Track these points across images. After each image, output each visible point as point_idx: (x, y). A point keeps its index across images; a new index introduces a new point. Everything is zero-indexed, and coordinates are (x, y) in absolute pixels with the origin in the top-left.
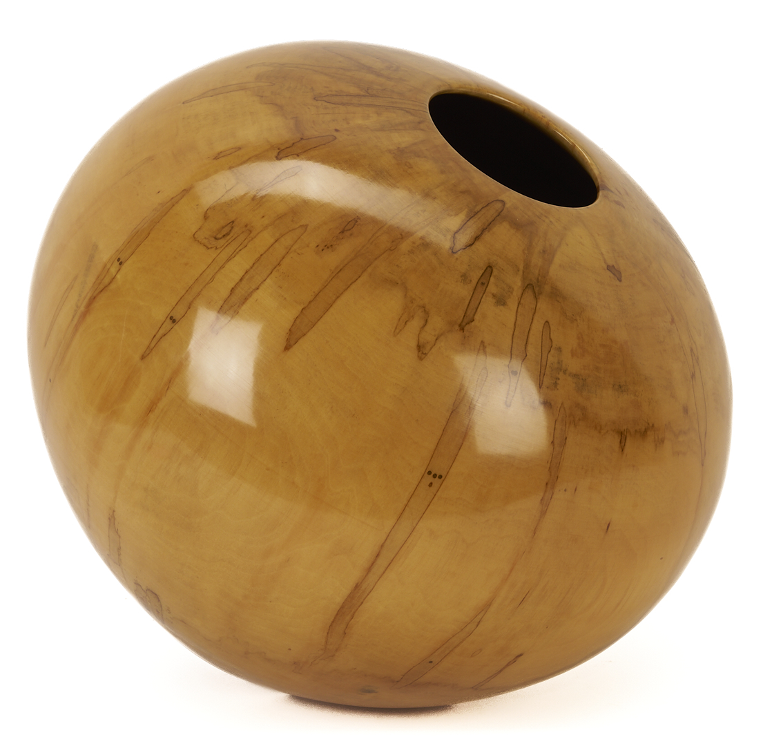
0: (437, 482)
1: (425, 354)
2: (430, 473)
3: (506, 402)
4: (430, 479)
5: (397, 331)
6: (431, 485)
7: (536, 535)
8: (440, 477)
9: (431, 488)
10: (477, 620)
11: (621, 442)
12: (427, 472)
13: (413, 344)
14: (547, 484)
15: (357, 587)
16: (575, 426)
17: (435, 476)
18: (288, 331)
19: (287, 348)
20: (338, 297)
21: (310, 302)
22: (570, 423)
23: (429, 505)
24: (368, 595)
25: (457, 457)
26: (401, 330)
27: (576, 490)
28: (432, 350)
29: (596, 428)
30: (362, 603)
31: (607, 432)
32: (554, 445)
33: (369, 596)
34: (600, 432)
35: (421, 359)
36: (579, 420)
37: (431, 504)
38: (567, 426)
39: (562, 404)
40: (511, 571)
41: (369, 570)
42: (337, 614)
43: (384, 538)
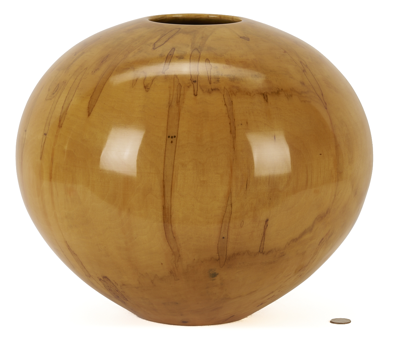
0: (174, 139)
1: (149, 88)
2: (169, 137)
3: (194, 94)
4: (170, 139)
5: (133, 85)
6: (172, 142)
7: (235, 149)
8: (175, 137)
9: (173, 143)
10: (229, 203)
11: (264, 98)
12: (167, 137)
13: (142, 87)
14: (230, 124)
15: (164, 208)
16: (235, 95)
17: (172, 137)
18: (87, 108)
19: (89, 115)
20: (104, 85)
21: (93, 93)
22: (232, 95)
23: (175, 152)
24: (171, 209)
25: (179, 125)
26: (135, 84)
27: (247, 123)
28: (152, 86)
29: (247, 94)
30: (171, 216)
31: (254, 95)
32: (226, 106)
33: (172, 211)
34: (250, 95)
35: (147, 91)
36: (236, 92)
37: (176, 151)
38: (231, 96)
39: (224, 87)
40: (232, 171)
41: (164, 195)
42: (165, 228)
43: (163, 177)
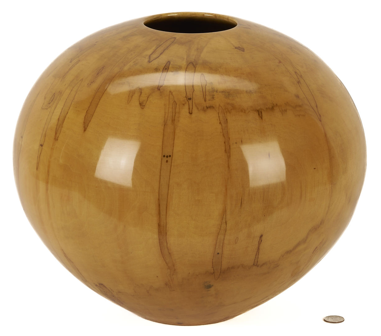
0: (169, 159)
1: (144, 106)
2: (164, 156)
3: (189, 113)
4: (165, 159)
5: (129, 101)
6: (167, 161)
7: (230, 168)
8: (170, 156)
9: (168, 163)
10: (224, 221)
11: (259, 115)
12: (163, 156)
13: (138, 104)
14: (225, 142)
15: (159, 225)
16: (230, 113)
17: (167, 157)
18: (83, 123)
19: (85, 130)
20: (100, 100)
21: (89, 107)
22: (226, 112)
23: (170, 171)
24: (166, 227)
25: (174, 144)
26: (130, 101)
27: (242, 141)
28: (147, 103)
29: (242, 111)
30: (166, 233)
31: (249, 111)
32: (221, 124)
33: (167, 228)
34: (245, 113)
35: (143, 109)
36: (231, 110)
37: (171, 170)
38: (225, 114)
39: (219, 105)
40: (226, 190)
41: (159, 214)
42: (160, 245)
43: (158, 195)
